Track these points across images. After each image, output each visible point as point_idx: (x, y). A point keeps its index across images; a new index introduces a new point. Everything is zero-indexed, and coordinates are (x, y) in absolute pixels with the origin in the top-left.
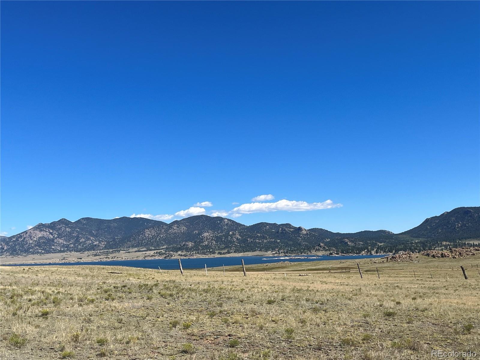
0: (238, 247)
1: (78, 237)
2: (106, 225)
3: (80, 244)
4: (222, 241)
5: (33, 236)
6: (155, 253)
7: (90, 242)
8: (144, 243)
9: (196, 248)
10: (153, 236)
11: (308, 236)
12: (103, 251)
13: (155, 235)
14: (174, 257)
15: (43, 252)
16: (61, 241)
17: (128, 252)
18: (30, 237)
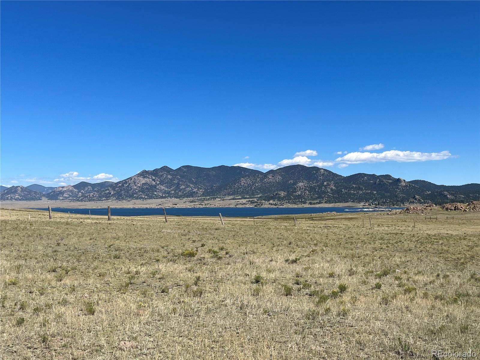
0: (331, 198)
1: (178, 184)
2: (205, 173)
3: (180, 191)
4: (315, 191)
5: (137, 182)
6: (247, 201)
7: (190, 189)
8: (240, 191)
9: (288, 198)
10: (249, 185)
11: (408, 188)
12: (200, 198)
13: (250, 183)
14: (264, 206)
15: (146, 197)
16: (163, 187)
17: (222, 200)
18: (135, 182)
